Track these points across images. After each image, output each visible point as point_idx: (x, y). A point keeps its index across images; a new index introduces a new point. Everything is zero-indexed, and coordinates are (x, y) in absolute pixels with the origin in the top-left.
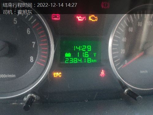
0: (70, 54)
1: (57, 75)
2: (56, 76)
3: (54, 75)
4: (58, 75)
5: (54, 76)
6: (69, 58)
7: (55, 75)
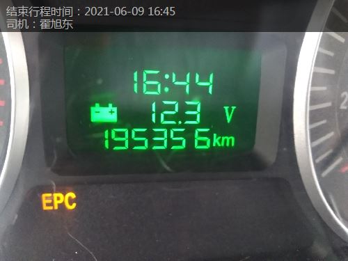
0: (115, 109)
1: (56, 203)
2: (51, 208)
3: (45, 202)
4: (60, 202)
5: (45, 208)
6: (109, 126)
7: (50, 201)
